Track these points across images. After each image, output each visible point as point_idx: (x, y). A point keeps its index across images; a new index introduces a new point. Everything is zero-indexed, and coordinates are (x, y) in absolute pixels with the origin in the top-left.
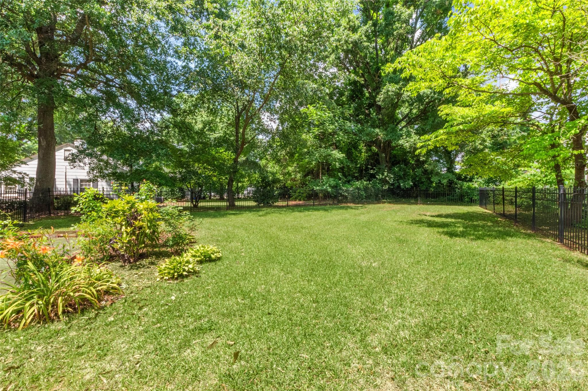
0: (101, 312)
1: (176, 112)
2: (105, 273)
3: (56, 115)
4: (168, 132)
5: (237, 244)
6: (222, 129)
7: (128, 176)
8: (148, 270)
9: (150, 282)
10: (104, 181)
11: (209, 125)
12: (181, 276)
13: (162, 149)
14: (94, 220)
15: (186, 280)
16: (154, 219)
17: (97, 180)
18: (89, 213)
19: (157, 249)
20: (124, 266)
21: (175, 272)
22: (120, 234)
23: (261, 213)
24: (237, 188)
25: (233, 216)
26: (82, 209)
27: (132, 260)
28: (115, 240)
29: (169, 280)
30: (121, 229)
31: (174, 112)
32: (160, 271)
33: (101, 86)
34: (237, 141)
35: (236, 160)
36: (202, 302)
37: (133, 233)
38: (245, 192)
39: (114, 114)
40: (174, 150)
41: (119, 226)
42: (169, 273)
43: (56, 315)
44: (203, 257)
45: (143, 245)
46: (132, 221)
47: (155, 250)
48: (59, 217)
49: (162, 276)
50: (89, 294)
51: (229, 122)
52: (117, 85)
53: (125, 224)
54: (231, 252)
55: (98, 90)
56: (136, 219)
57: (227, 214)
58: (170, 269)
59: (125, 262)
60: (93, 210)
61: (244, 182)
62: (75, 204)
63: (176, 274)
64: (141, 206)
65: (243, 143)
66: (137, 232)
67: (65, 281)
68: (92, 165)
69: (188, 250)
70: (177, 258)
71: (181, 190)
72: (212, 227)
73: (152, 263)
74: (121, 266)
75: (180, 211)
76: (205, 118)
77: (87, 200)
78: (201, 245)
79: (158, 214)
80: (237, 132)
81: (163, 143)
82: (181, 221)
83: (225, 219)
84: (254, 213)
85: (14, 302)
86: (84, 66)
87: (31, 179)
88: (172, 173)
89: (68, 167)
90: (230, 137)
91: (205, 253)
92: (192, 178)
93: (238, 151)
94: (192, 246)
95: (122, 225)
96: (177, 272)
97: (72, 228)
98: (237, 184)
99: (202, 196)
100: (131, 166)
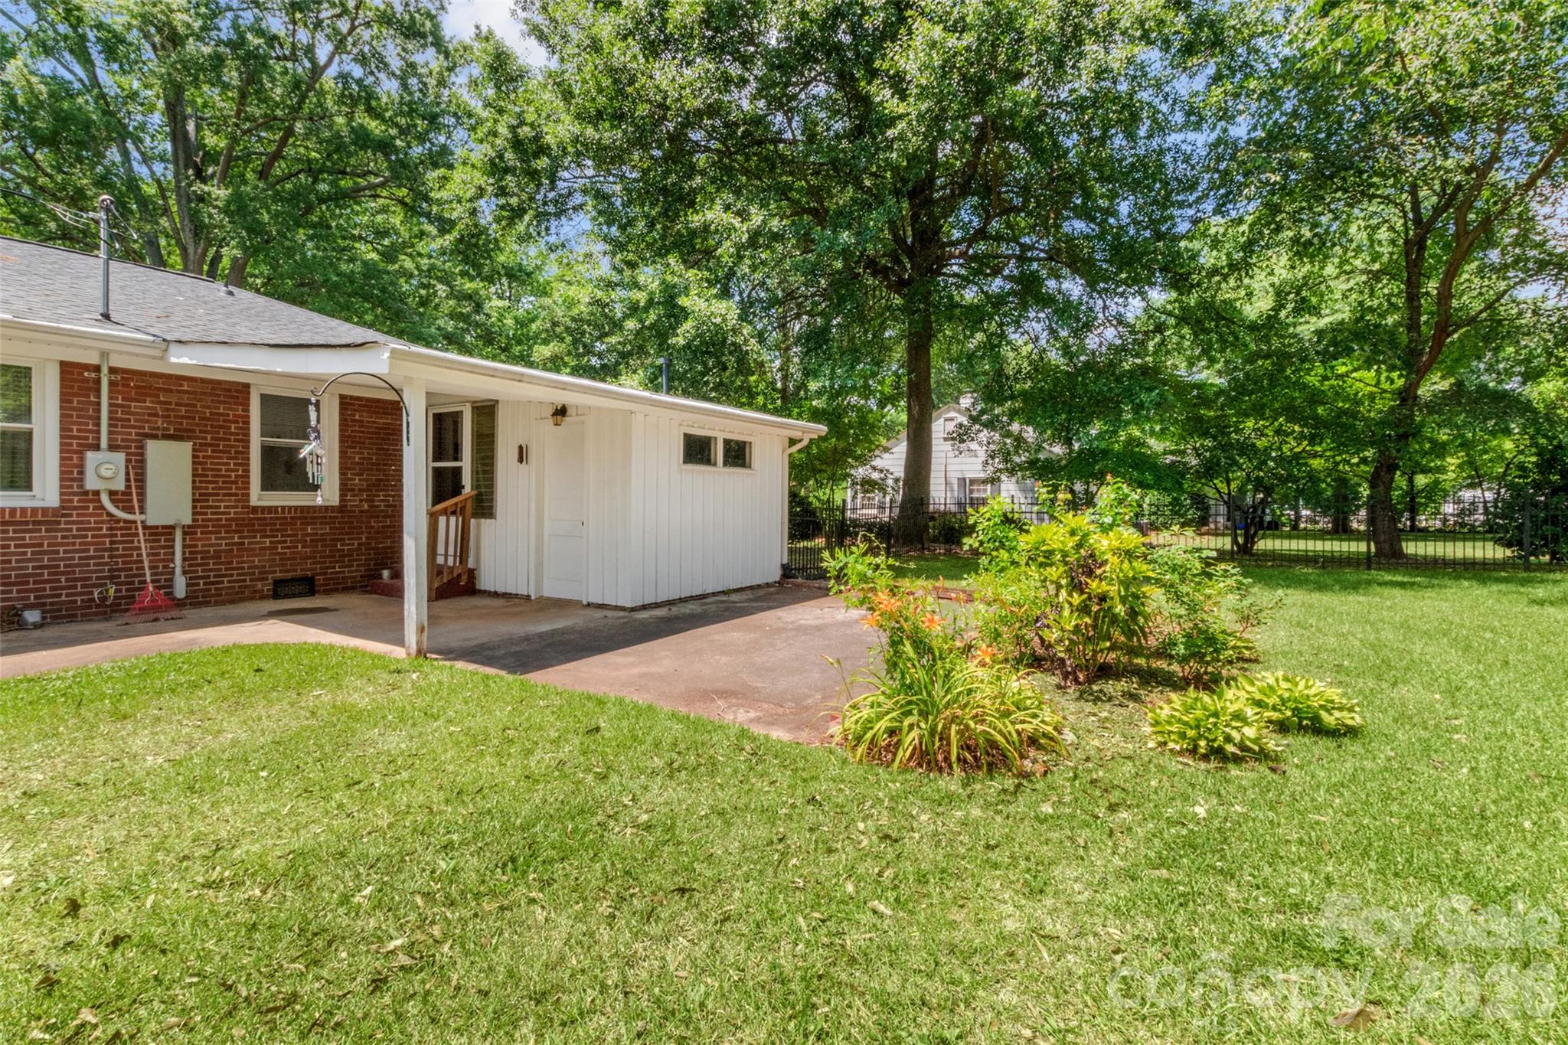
0: (1025, 783)
1: (1186, 280)
2: (1030, 694)
3: (934, 350)
4: (1163, 343)
5: (1426, 696)
6: (1345, 296)
7: (1062, 468)
8: (1121, 710)
9: (1130, 746)
10: (1014, 479)
11: (1298, 294)
12: (1218, 753)
13: (1150, 390)
14: (1002, 570)
15: (1234, 771)
16: (1134, 578)
17: (999, 479)
18: (994, 553)
19: (1141, 661)
20: (1065, 687)
21: (1200, 736)
22: (1058, 607)
23: (1540, 592)
24: (1412, 493)
25: (1397, 592)
26: (981, 543)
27: (1081, 677)
28: (1046, 622)
29: (1181, 753)
30: (1057, 595)
31: (1180, 282)
32: (1157, 723)
33: (1011, 268)
34: (1413, 325)
35: (1407, 396)
36: (1301, 860)
37: (1084, 609)
38: (1449, 508)
39: (1036, 323)
40: (1181, 388)
41: (1052, 588)
42: (1183, 735)
43: (947, 759)
44: (1289, 713)
45: (1108, 644)
46: (1083, 579)
47: (1135, 661)
48: (936, 558)
49: (1160, 739)
50: (1000, 732)
51: (1377, 266)
52: (1042, 255)
53: (1068, 586)
54: (1403, 718)
55: (1005, 278)
56: (1090, 573)
57: (1369, 583)
58: (1186, 724)
59: (1065, 678)
60: (1002, 546)
61: (1441, 470)
62: (971, 530)
63: (1202, 743)
64: (1103, 543)
65: (1444, 327)
66: (1095, 608)
67: (959, 694)
68: (992, 447)
69: (1234, 679)
70: (1206, 699)
71: (1199, 501)
72: (1313, 621)
73: (1133, 697)
74: (1059, 687)
75: (1207, 563)
76: (1282, 273)
77: (991, 523)
78: (1280, 674)
79: (1145, 567)
80: (1413, 296)
81: (1149, 374)
82: (1208, 591)
83: (1361, 599)
84: (1503, 587)
85: (888, 713)
86: (981, 234)
87: (897, 480)
88: (1172, 453)
89: (951, 454)
90: (1382, 316)
91: (1295, 700)
92: (1236, 463)
93: (1415, 365)
94: (1246, 670)
95: (1059, 587)
96: (1207, 739)
97: (964, 583)
98: (1411, 481)
99: (1268, 518)
100: (1068, 442)
